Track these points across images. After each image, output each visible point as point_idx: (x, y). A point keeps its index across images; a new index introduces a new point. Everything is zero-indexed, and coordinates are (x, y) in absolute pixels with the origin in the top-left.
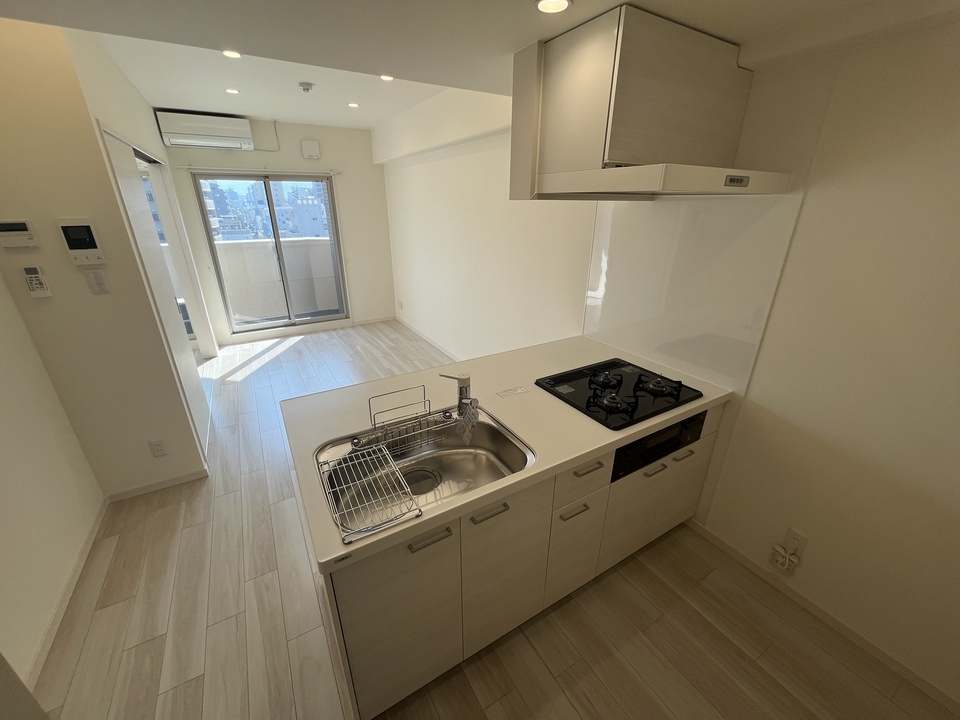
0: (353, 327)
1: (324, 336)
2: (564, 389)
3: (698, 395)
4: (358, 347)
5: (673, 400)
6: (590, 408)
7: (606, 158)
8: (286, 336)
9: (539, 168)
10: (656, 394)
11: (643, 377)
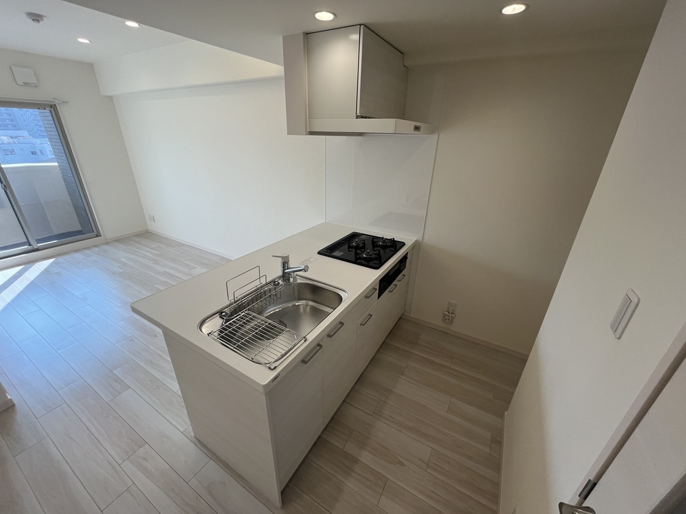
0: (107, 243)
1: (76, 255)
2: (337, 253)
3: (403, 244)
4: (123, 259)
5: (393, 249)
6: (357, 261)
7: (358, 112)
8: (31, 262)
9: (310, 115)
10: (384, 247)
11: (374, 240)
